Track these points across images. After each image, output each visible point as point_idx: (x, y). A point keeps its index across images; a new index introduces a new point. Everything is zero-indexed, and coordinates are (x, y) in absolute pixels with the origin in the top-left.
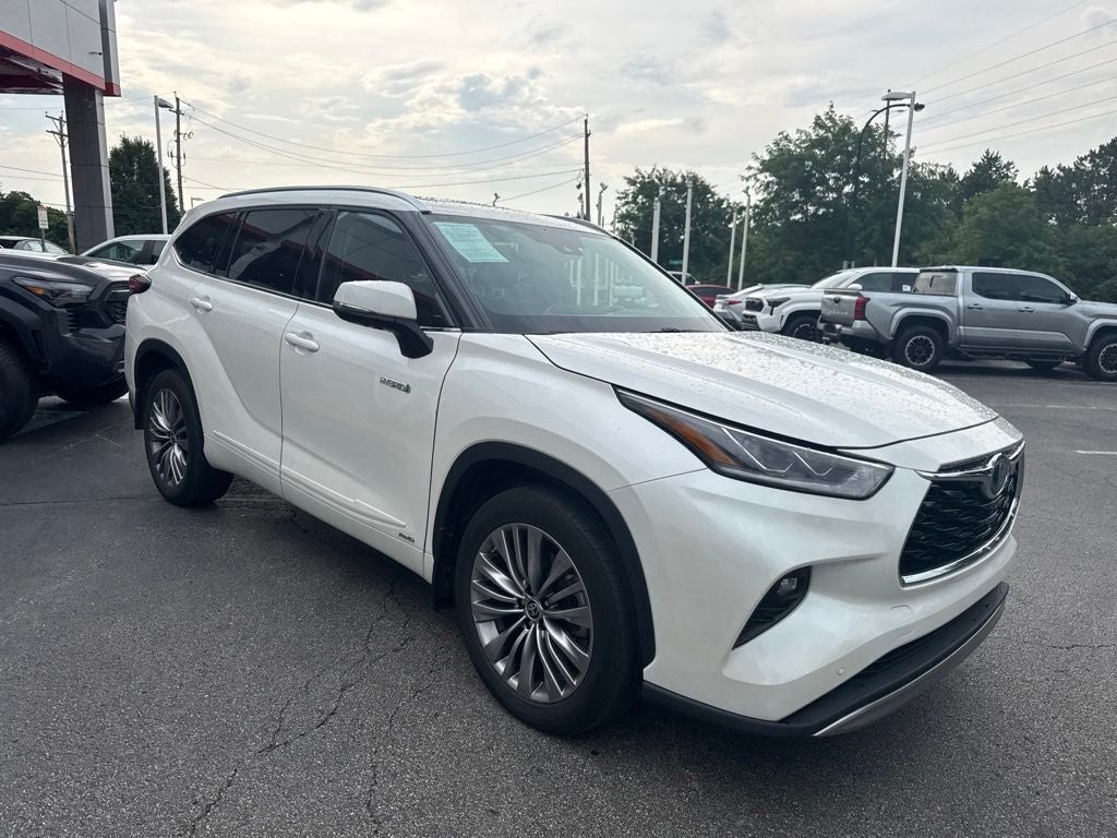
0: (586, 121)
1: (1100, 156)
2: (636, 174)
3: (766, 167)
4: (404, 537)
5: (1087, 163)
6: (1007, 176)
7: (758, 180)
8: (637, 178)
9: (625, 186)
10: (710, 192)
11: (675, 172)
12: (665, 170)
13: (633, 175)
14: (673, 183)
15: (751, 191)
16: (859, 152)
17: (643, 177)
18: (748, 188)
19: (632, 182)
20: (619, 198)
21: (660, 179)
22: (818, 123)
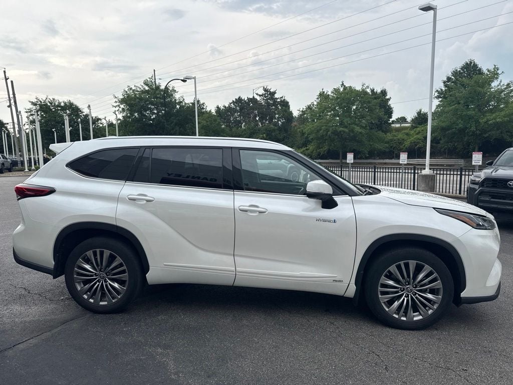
0: (5, 72)
1: (236, 102)
2: (36, 100)
3: (122, 101)
4: (337, 281)
5: (232, 105)
6: (204, 109)
7: (120, 107)
8: (37, 102)
9: (30, 106)
10: (80, 111)
11: (60, 101)
12: (54, 99)
13: (34, 100)
14: (59, 105)
15: (117, 113)
16: (164, 98)
17: (41, 102)
18: (115, 111)
19: (34, 104)
20: (27, 112)
21: (51, 103)
22: (146, 83)
